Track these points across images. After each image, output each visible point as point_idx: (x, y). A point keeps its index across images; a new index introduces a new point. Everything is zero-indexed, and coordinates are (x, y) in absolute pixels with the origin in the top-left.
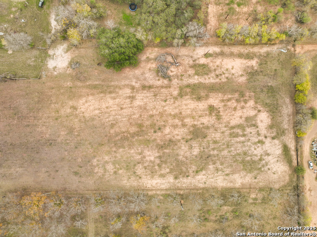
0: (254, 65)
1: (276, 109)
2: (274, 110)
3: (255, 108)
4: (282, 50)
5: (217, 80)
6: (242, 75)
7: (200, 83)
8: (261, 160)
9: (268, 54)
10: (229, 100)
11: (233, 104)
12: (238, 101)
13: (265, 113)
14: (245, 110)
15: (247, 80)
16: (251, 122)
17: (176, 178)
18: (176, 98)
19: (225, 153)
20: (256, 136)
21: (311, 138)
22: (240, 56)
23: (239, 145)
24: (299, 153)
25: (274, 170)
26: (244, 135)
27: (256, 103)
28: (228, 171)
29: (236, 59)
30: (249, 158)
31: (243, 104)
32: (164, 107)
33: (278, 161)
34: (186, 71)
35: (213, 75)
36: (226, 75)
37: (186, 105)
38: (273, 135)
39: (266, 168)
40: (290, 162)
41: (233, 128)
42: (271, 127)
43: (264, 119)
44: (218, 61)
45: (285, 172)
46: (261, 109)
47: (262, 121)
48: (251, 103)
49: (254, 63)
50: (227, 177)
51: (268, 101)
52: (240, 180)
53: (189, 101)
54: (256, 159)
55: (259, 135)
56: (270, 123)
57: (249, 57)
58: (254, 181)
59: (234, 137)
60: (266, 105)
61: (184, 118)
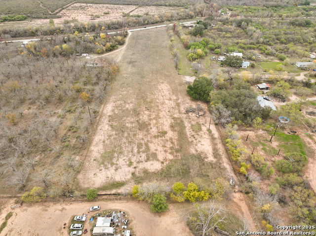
0: (209, 159)
1: (165, 177)
2: (164, 174)
3: (165, 159)
4: (231, 181)
5: (189, 136)
6: (197, 151)
7: (185, 127)
8: (112, 164)
9: (225, 169)
10: (172, 143)
11: (169, 145)
12: (171, 148)
13: (161, 167)
14: (163, 152)
15: (193, 154)
16: (154, 156)
17: (110, 116)
18: (171, 116)
19: (124, 140)
20: (137, 160)
21: (128, 211)
22: (215, 150)
23: (130, 149)
24: (113, 197)
25: (99, 174)
26: (139, 152)
27: (171, 160)
28: (107, 142)
29: (211, 147)
30: (116, 155)
31: (169, 151)
32: (165, 111)
33: (108, 177)
34: (193, 120)
35: (193, 133)
36: (195, 141)
37: (167, 120)
38: (137, 174)
39: (102, 168)
40: (104, 188)
41: (147, 145)
42: (146, 172)
43: (154, 166)
44: (207, 136)
45: (94, 184)
46: (165, 164)
47: (152, 164)
48: (170, 157)
49: (211, 158)
50: (102, 141)
51: (173, 169)
52: (96, 149)
53: (169, 122)
54: (114, 161)
55: (138, 162)
56: (150, 171)
57: (216, 154)
58: (93, 159)
59: (138, 146)
60: (169, 168)
61: (156, 120)
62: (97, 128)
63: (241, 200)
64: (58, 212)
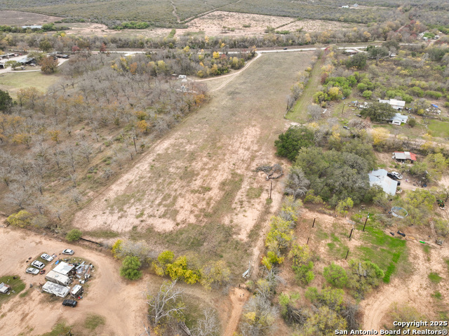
0: (239, 236)
1: (168, 241)
2: (168, 239)
3: (184, 222)
4: (247, 271)
5: (236, 200)
6: (231, 221)
7: (240, 188)
8: (121, 210)
9: (251, 254)
10: (208, 204)
11: (202, 205)
12: (202, 210)
13: (171, 229)
14: (188, 213)
15: (223, 225)
16: (171, 213)
17: (158, 155)
18: (233, 170)
19: (154, 186)
20: (151, 213)
21: (100, 266)
22: (258, 227)
23: (152, 198)
24: (94, 246)
25: (99, 217)
26: (159, 204)
27: (190, 225)
28: (134, 184)
29: (255, 222)
30: (132, 201)
31: (196, 213)
32: (229, 163)
33: (106, 223)
34: (258, 182)
35: (245, 199)
36: (238, 209)
37: (222, 175)
38: (139, 229)
39: (107, 211)
40: (94, 233)
41: (175, 199)
42: (150, 229)
43: (167, 226)
44: (259, 207)
45: (86, 226)
46: (179, 227)
47: (164, 223)
48: (192, 220)
49: (243, 236)
50: (128, 181)
51: (184, 236)
52: (116, 189)
53: (225, 177)
54: (125, 208)
55: (150, 216)
56: (156, 230)
57: (253, 234)
58: (105, 199)
59: (164, 197)
60: (181, 232)
61: (210, 171)
62: (134, 166)
63: (240, 300)
64: (34, 244)
